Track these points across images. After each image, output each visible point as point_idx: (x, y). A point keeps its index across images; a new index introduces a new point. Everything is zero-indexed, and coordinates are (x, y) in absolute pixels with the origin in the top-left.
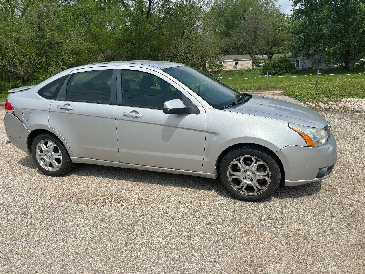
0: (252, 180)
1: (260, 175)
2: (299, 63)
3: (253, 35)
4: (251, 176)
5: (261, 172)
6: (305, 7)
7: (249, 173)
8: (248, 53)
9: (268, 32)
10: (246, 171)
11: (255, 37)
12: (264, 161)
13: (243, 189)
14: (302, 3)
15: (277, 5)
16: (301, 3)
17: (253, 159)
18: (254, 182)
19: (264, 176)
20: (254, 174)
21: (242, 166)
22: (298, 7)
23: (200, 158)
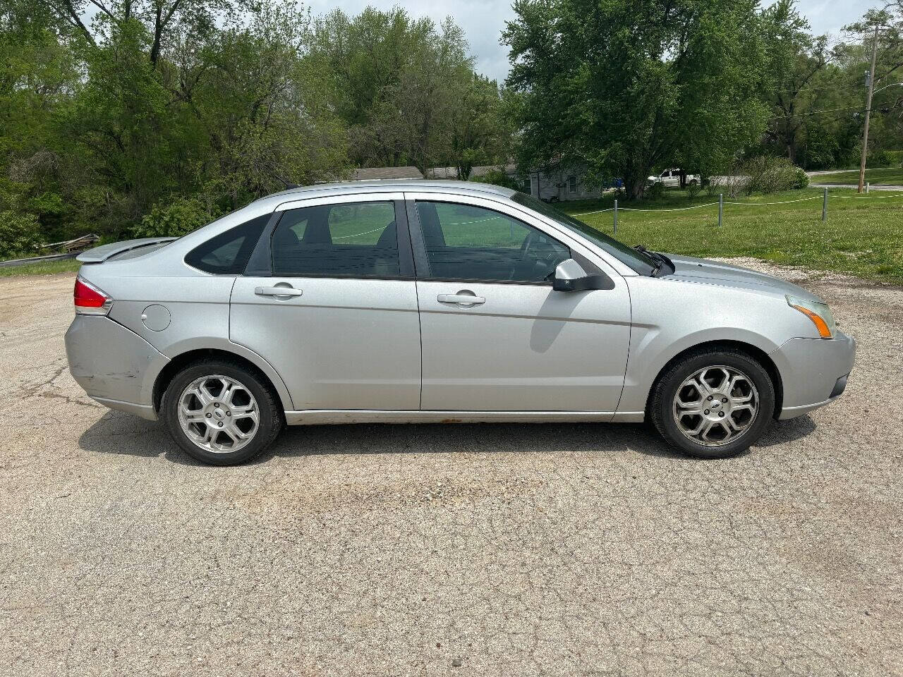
0: (721, 414)
1: (738, 403)
2: (531, 187)
3: (421, 120)
4: (721, 406)
5: (738, 396)
6: (537, 61)
7: (715, 402)
8: (412, 163)
9: (454, 114)
10: (711, 398)
11: (426, 125)
12: (746, 372)
13: (704, 436)
14: (529, 53)
15: (467, 56)
16: (527, 53)
17: (725, 371)
18: (726, 418)
19: (745, 403)
20: (727, 400)
21: (705, 389)
22: (520, 60)
23: (617, 380)
